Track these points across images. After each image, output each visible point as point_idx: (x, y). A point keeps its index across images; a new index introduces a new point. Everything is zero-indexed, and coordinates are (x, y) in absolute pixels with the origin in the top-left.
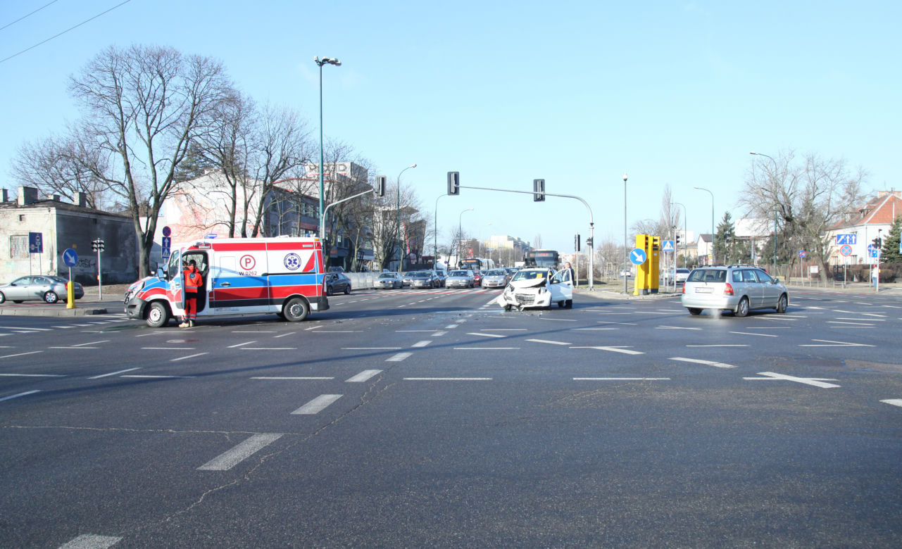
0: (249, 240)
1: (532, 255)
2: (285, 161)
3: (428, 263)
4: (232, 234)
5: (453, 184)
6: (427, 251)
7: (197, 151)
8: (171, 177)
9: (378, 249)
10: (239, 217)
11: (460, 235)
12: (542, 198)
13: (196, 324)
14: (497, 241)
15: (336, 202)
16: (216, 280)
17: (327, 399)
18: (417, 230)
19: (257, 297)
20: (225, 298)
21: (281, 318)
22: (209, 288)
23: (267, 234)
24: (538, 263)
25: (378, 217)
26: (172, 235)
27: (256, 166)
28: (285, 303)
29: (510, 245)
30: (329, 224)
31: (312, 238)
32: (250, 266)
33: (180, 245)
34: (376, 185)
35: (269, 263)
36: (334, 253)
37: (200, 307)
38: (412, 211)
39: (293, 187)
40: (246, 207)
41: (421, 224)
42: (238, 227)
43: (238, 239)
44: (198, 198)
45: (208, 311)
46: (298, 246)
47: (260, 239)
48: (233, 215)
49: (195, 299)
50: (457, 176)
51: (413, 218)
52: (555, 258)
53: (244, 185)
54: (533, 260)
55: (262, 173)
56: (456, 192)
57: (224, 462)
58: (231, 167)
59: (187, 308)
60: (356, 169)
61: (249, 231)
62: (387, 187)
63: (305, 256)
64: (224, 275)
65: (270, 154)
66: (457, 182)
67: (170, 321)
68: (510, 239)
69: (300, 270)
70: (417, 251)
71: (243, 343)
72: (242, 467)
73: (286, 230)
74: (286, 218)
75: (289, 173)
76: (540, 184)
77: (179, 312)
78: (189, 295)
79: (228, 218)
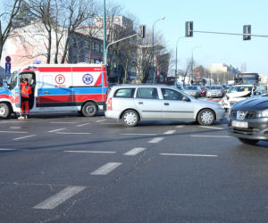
0: (59, 65)
1: (240, 76)
2: (81, 15)
3: (171, 81)
4: (48, 62)
5: (189, 30)
6: (170, 74)
7: (26, 8)
8: (10, 25)
9: (139, 72)
10: (53, 51)
11: (192, 63)
12: (249, 38)
13: (29, 117)
14: (216, 67)
15: (113, 42)
16: (40, 90)
17: (112, 166)
18: (164, 61)
19: (65, 101)
20: (46, 101)
21: (80, 114)
22: (36, 95)
23: (70, 62)
24: (245, 81)
25: (139, 51)
26: (12, 62)
27: (63, 18)
28: (83, 105)
29: (225, 69)
30: (109, 56)
31: (99, 65)
32: (61, 81)
33: (17, 68)
34: (138, 31)
35: (74, 80)
36: (112, 74)
37: (31, 107)
38: (161, 48)
39: (86, 32)
40: (58, 45)
41: (167, 56)
42: (53, 57)
43: (52, 65)
44: (27, 39)
45: (35, 109)
46: (91, 69)
47: (66, 65)
48: (49, 49)
49: (27, 101)
50: (191, 24)
51: (162, 52)
52: (256, 78)
53: (56, 31)
54: (241, 79)
55: (67, 23)
56: (191, 35)
57: (50, 204)
58: (47, 18)
59: (23, 107)
60: (126, 20)
61: (59, 60)
62: (147, 32)
63: (96, 75)
64: (45, 87)
65: (72, 11)
66: (191, 28)
67: (11, 115)
68: (225, 65)
69: (93, 84)
70: (164, 73)
71: (58, 130)
72: (61, 207)
73: (82, 60)
74: (82, 52)
75: (84, 23)
76: (248, 28)
77: (17, 109)
78: (23, 99)
79: (46, 52)
